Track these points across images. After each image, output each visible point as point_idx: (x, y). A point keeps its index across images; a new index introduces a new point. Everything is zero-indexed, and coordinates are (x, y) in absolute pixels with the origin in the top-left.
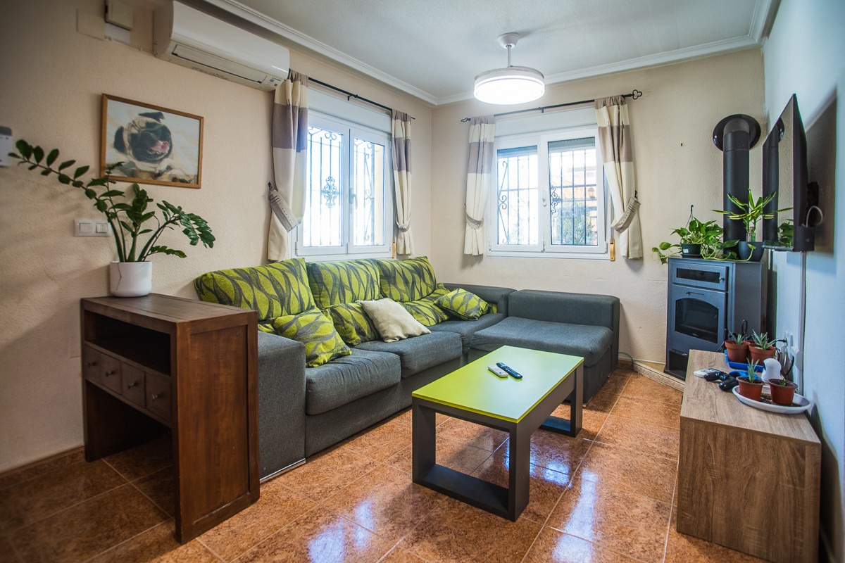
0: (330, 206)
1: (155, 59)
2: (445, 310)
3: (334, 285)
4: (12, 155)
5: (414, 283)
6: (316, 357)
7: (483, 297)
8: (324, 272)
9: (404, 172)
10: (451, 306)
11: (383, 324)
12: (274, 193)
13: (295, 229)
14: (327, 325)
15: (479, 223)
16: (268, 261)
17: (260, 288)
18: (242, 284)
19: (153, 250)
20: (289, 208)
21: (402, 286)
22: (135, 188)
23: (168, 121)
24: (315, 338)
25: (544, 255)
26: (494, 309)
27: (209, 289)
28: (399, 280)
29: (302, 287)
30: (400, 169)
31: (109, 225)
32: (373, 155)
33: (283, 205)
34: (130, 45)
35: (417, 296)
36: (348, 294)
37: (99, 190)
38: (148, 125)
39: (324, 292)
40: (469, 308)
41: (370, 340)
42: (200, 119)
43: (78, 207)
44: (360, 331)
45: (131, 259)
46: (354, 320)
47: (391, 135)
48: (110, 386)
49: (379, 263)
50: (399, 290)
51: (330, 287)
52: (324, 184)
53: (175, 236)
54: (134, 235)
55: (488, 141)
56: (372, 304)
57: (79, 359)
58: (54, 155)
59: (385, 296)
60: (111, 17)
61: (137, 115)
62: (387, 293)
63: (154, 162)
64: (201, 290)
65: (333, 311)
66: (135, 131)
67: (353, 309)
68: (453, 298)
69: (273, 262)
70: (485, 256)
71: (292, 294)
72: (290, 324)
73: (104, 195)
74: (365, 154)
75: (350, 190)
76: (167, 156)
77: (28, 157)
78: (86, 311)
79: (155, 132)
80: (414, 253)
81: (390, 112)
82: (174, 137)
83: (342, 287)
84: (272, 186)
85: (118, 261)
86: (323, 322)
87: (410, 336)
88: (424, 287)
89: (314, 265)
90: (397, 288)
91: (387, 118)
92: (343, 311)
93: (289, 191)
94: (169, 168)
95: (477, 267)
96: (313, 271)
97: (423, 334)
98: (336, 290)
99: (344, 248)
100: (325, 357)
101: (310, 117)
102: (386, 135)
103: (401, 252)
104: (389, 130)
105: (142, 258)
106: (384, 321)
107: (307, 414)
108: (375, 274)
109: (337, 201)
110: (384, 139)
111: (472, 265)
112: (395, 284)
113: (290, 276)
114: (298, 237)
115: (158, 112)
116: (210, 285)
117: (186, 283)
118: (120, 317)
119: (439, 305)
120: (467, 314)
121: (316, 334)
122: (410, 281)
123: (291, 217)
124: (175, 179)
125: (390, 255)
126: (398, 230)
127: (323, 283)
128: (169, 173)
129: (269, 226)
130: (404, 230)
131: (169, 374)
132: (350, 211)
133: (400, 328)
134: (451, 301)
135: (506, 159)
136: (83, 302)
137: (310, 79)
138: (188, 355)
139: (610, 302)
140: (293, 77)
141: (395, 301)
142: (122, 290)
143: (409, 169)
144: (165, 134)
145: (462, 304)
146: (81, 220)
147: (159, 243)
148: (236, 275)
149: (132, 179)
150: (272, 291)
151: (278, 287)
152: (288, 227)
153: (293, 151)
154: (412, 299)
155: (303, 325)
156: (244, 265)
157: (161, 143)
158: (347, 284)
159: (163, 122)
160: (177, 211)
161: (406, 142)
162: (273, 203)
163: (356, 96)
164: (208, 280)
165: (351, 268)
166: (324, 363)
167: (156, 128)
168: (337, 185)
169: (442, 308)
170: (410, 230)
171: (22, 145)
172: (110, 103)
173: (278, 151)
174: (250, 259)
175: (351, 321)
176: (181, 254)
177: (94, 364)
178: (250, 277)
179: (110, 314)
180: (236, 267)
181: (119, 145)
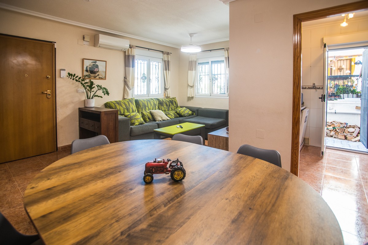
0: (144, 82)
1: (94, 47)
2: (178, 114)
3: (143, 105)
4: (67, 76)
5: (169, 105)
6: (135, 123)
7: (191, 110)
8: (140, 102)
9: (167, 71)
10: (180, 113)
11: (155, 117)
12: (126, 80)
13: (132, 90)
14: (139, 116)
15: (192, 87)
16: (124, 99)
17: (121, 106)
18: (117, 105)
19: (95, 96)
20: (130, 84)
21: (165, 107)
22: (90, 80)
23: (98, 63)
24: (135, 119)
25: (211, 97)
26: (194, 114)
27: (108, 106)
28: (165, 105)
29: (133, 106)
30: (166, 70)
31: (85, 90)
32: (158, 65)
33: (128, 83)
34: (89, 45)
35: (170, 109)
36: (147, 108)
37: (83, 82)
38: (93, 65)
39: (140, 108)
40: (185, 113)
41: (152, 121)
42: (106, 61)
43: (78, 86)
44: (149, 118)
45: (90, 98)
46: (148, 115)
47: (163, 59)
48: (86, 127)
49: (158, 99)
50: (164, 108)
51: (142, 106)
52: (142, 75)
53: (100, 93)
54: (90, 93)
55: (195, 60)
56: (153, 111)
57: (78, 122)
58: (75, 75)
59: (160, 109)
60: (85, 40)
61: (91, 63)
62: (160, 108)
63: (95, 74)
64: (106, 106)
65: (142, 113)
66: (90, 67)
67: (148, 112)
68: (180, 110)
69: (126, 99)
70: (194, 97)
71: (130, 108)
72: (128, 115)
73: (84, 83)
74: (156, 65)
75: (149, 78)
76: (98, 72)
77: (70, 76)
78: (80, 111)
79: (95, 66)
80: (171, 96)
81: (163, 52)
82: (99, 67)
83: (145, 106)
84: (125, 78)
85: (87, 99)
86: (137, 115)
87: (164, 120)
88: (173, 107)
89: (137, 100)
90: (164, 107)
91: (162, 54)
92: (144, 113)
93: (130, 79)
94: (98, 75)
95: (192, 101)
96: (137, 102)
97: (168, 120)
98: (143, 107)
99: (147, 95)
100: (137, 124)
101: (136, 57)
102: (162, 59)
103: (167, 96)
104: (163, 58)
105: (92, 98)
106: (156, 116)
107: (131, 136)
108: (157, 103)
109: (146, 81)
110: (161, 61)
111: (190, 100)
112: (163, 106)
113: (130, 103)
114: (133, 92)
115: (95, 61)
116: (109, 105)
117: (102, 105)
118: (89, 111)
119: (176, 112)
120: (184, 115)
121: (135, 118)
122: (168, 105)
123: (130, 86)
124: (100, 78)
125: (163, 97)
126: (166, 89)
127: (140, 105)
128: (98, 76)
129: (124, 90)
130: (167, 89)
131: (100, 122)
132: (149, 84)
133: (160, 118)
134: (180, 111)
135: (201, 66)
136: (79, 108)
137: (136, 46)
138: (104, 118)
139: (225, 112)
140: (131, 47)
141: (163, 111)
142: (88, 106)
143: (169, 70)
144: (97, 66)
145: (183, 112)
146: (79, 89)
147: (96, 94)
148: (115, 102)
149: (89, 78)
150: (125, 107)
151: (126, 106)
152: (130, 89)
153: (131, 68)
154: (169, 110)
155: (132, 115)
156: (117, 100)
157: (96, 69)
158: (147, 105)
159: (97, 63)
160: (101, 87)
161: (168, 61)
162: (126, 83)
163: (151, 49)
164: (108, 103)
165: (148, 101)
166: (137, 125)
167: (95, 65)
168: (146, 76)
169: (177, 113)
170: (169, 89)
171: (69, 74)
172: (85, 60)
173: (127, 68)
174: (119, 98)
175: (147, 115)
176: (101, 97)
177: (82, 123)
178: (119, 103)
179: (86, 111)
180: (115, 100)
181: (87, 71)
